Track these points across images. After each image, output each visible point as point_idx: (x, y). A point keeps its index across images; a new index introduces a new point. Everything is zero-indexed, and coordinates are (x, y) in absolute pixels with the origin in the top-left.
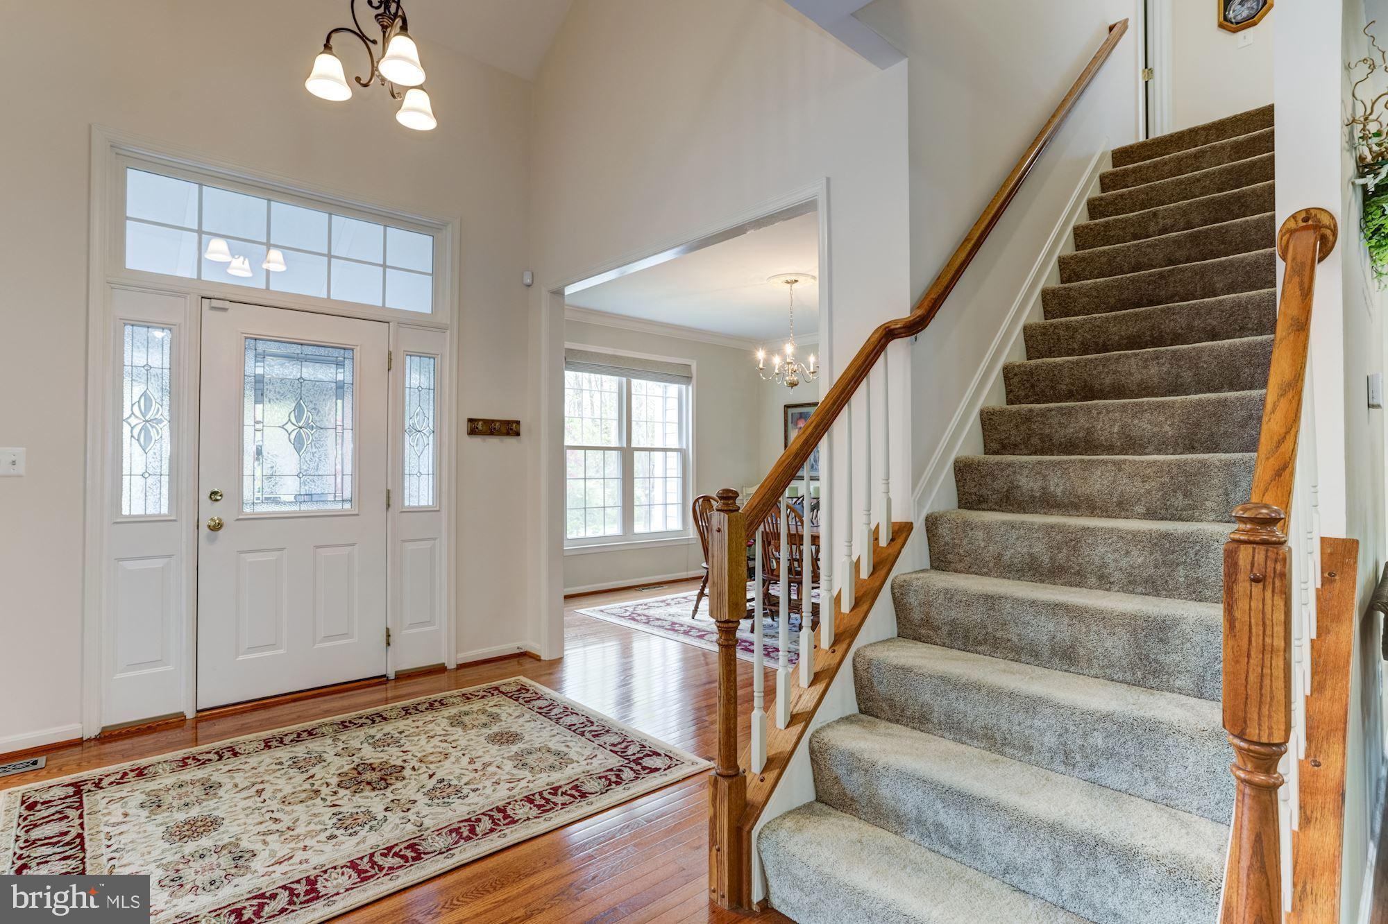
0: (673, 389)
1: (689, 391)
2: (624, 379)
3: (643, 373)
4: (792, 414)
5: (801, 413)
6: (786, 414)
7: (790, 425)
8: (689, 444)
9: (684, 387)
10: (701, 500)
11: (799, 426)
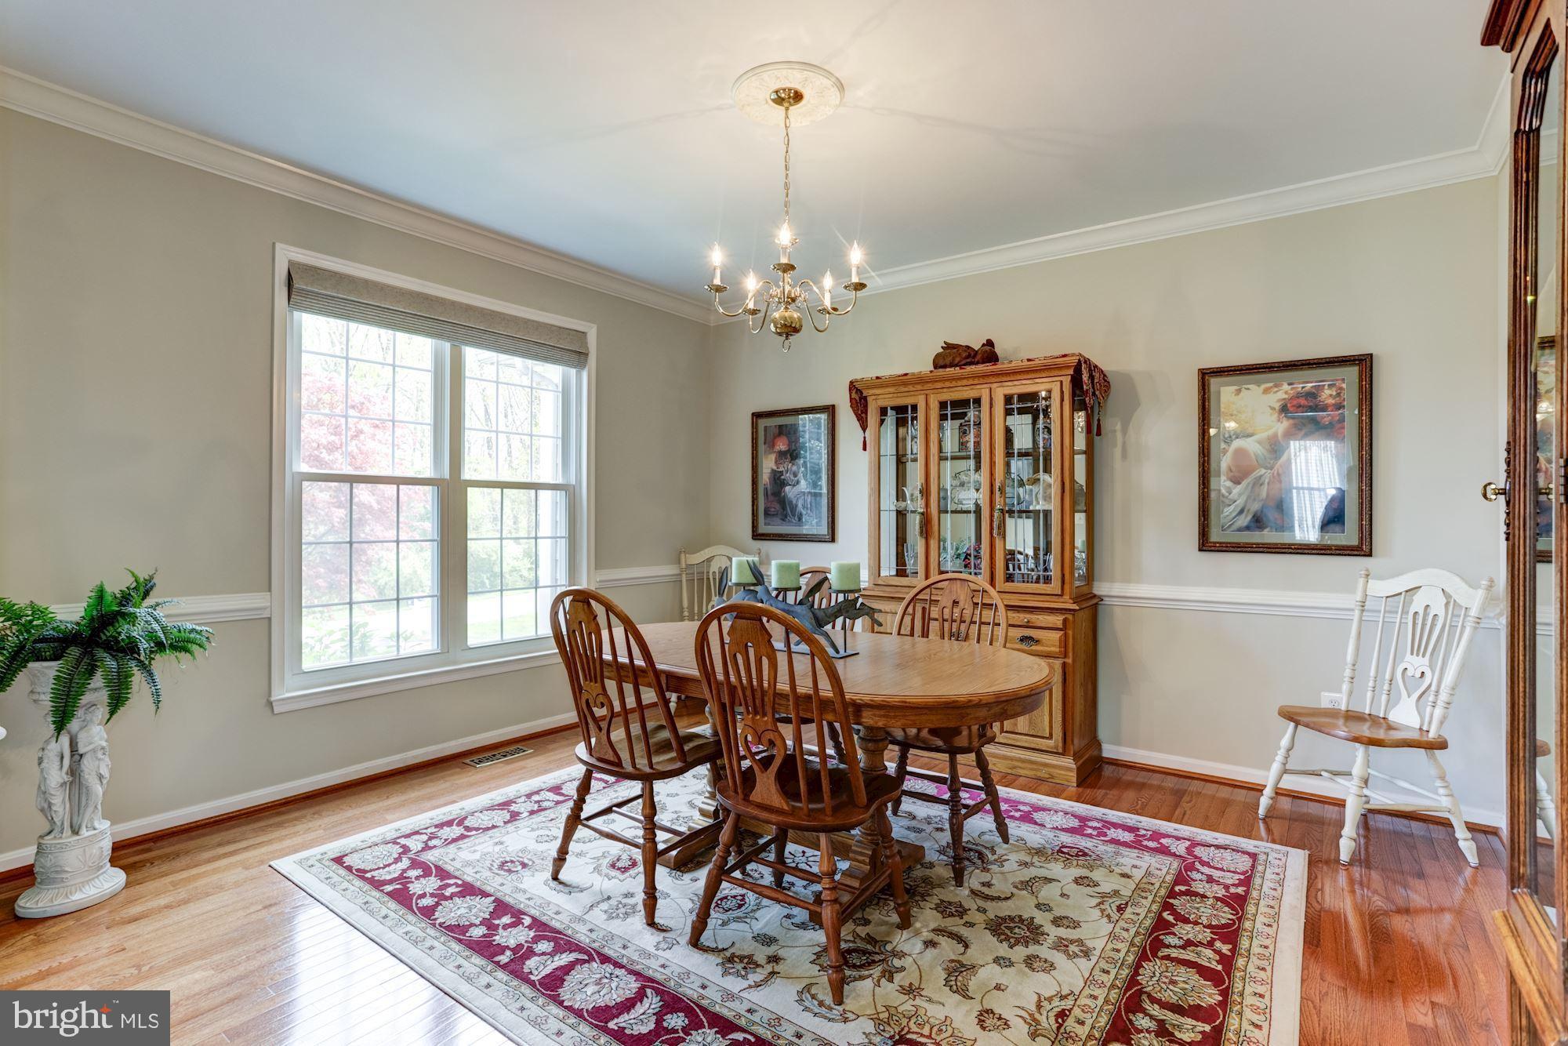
0: (553, 373)
1: (582, 380)
2: (447, 346)
3: (486, 336)
4: (766, 427)
5: (780, 426)
6: (754, 427)
7: (762, 447)
8: (581, 475)
9: (573, 371)
10: (567, 600)
11: (777, 448)
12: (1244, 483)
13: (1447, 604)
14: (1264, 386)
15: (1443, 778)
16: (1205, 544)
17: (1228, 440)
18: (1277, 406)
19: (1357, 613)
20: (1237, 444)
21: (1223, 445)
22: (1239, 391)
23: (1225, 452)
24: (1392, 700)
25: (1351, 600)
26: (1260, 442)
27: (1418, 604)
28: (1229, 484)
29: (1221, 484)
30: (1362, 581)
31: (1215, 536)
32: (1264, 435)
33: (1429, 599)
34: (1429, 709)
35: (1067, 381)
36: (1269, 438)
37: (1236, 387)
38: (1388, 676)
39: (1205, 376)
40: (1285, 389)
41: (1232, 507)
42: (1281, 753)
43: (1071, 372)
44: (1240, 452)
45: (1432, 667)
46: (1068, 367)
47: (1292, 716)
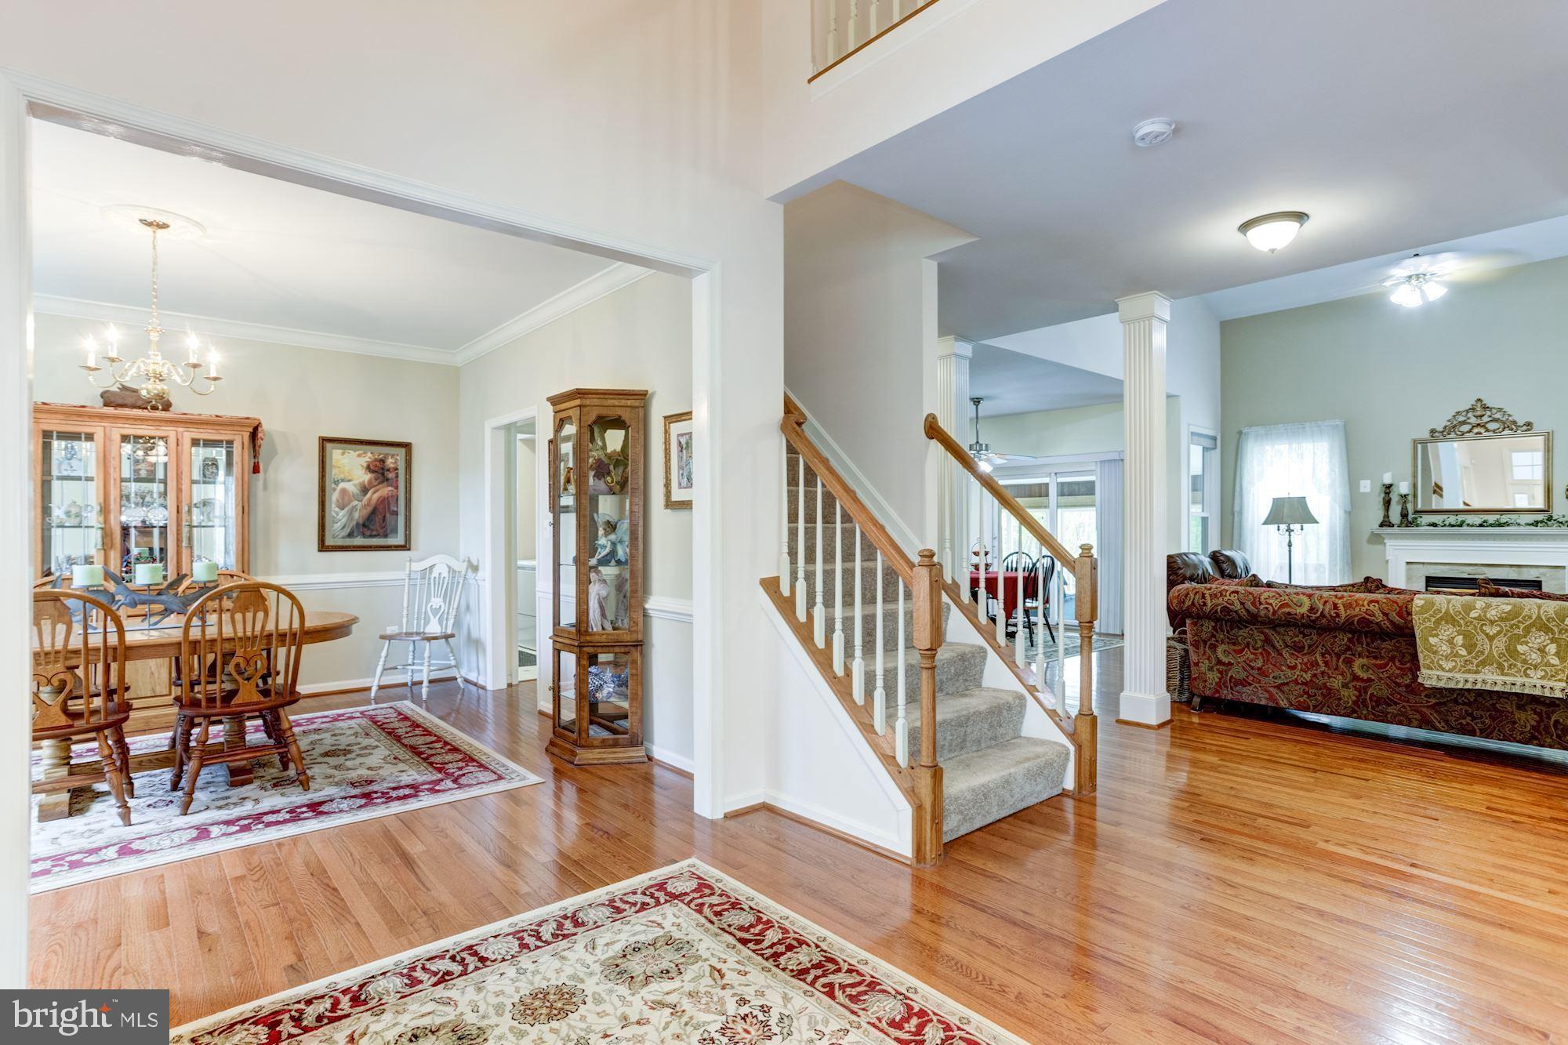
12: (346, 509)
13: (449, 572)
14: (357, 453)
15: (452, 652)
16: (323, 547)
17: (337, 483)
18: (365, 465)
19: (407, 581)
20: (342, 485)
21: (334, 486)
22: (343, 454)
23: (334, 490)
24: (427, 622)
25: (403, 575)
26: (355, 485)
27: (435, 574)
28: (337, 509)
29: (333, 508)
30: (408, 564)
31: (329, 542)
32: (356, 482)
33: (441, 570)
34: (445, 622)
35: (246, 436)
36: (360, 484)
37: (341, 451)
38: (424, 610)
39: (324, 441)
40: (368, 456)
41: (339, 524)
42: (382, 659)
43: (251, 430)
44: (344, 491)
45: (445, 602)
46: (250, 426)
47: (383, 637)
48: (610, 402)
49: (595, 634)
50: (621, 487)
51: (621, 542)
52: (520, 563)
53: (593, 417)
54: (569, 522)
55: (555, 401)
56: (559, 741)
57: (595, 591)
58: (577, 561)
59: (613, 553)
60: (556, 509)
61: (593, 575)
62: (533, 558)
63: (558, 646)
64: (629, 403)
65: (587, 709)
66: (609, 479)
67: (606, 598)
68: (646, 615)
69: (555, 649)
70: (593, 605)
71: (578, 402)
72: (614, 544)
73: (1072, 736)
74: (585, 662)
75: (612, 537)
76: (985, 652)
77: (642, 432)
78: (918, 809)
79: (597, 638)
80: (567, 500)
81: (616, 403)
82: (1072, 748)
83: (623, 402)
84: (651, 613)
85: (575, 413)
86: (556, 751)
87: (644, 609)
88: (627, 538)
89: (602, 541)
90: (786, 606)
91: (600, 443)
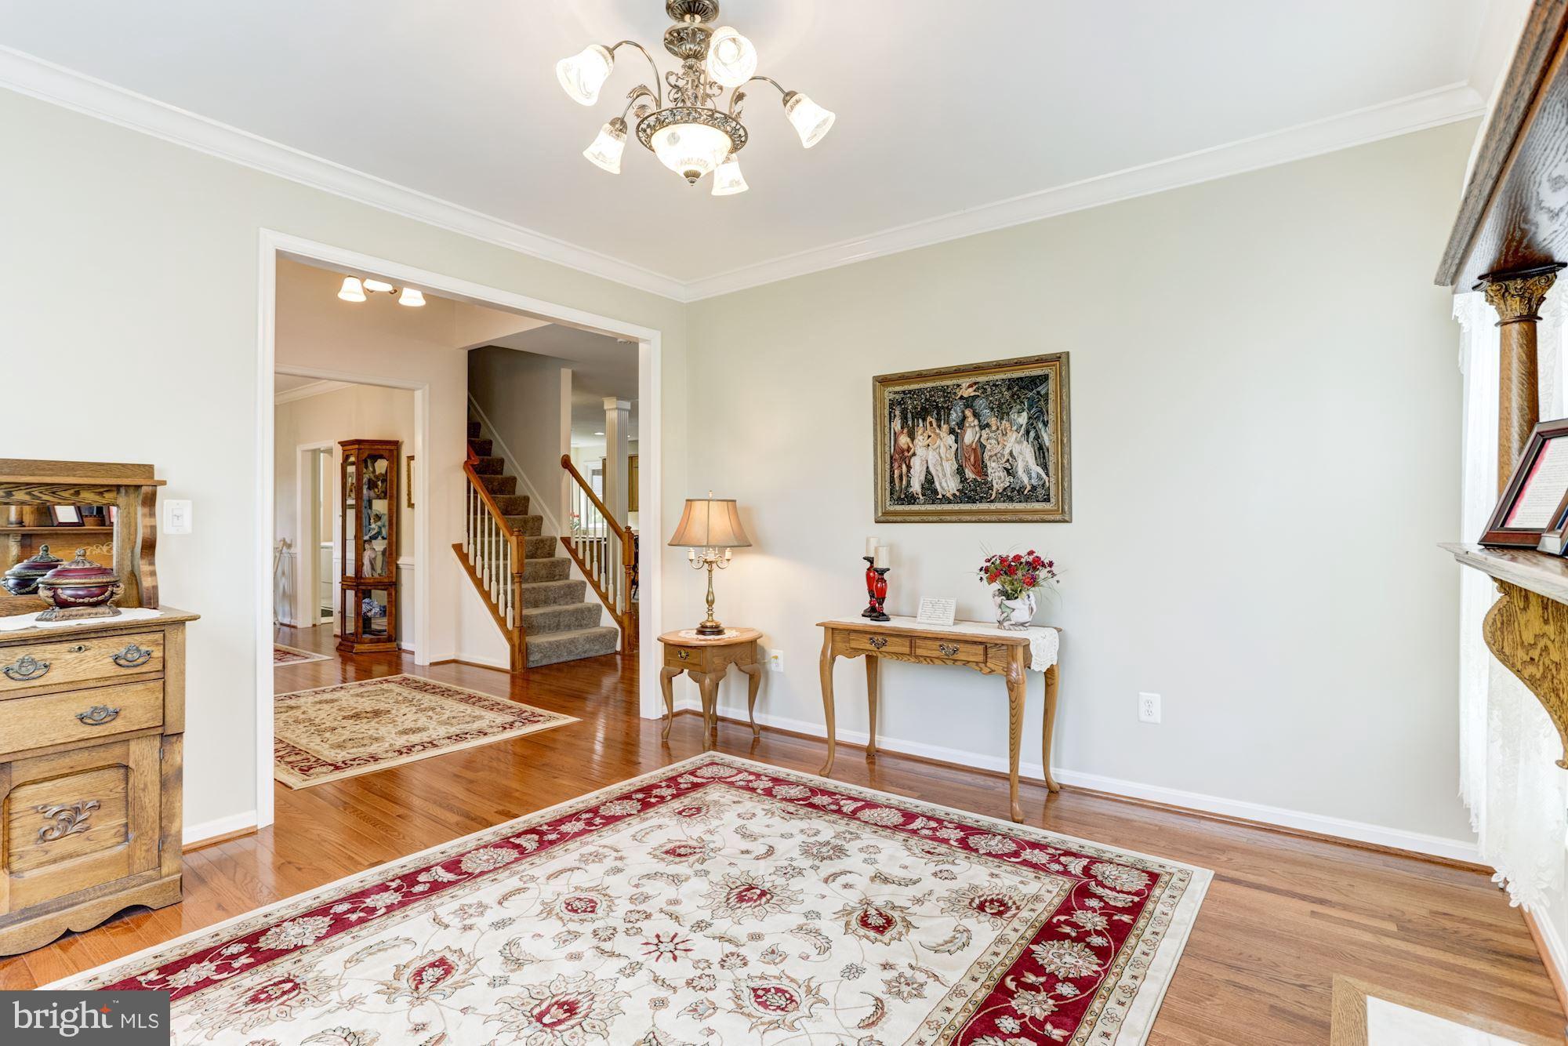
48: (376, 447)
49: (366, 578)
50: (383, 495)
51: (384, 526)
52: (323, 544)
53: (366, 455)
54: (351, 514)
55: (343, 444)
56: (345, 643)
57: (367, 556)
58: (356, 537)
59: (379, 533)
60: (344, 507)
61: (367, 546)
62: (331, 541)
63: (344, 587)
64: (388, 447)
65: (361, 621)
66: (376, 490)
67: (375, 559)
68: (398, 568)
69: (342, 589)
70: (366, 562)
71: (357, 446)
72: (380, 528)
73: (620, 623)
74: (360, 595)
75: (379, 523)
76: (584, 583)
77: (395, 464)
78: (513, 646)
79: (368, 581)
80: (351, 501)
81: (379, 447)
82: (620, 630)
83: (384, 447)
84: (401, 566)
85: (355, 452)
86: (342, 648)
87: (397, 565)
88: (387, 524)
89: (373, 526)
90: (464, 558)
91: (371, 469)
